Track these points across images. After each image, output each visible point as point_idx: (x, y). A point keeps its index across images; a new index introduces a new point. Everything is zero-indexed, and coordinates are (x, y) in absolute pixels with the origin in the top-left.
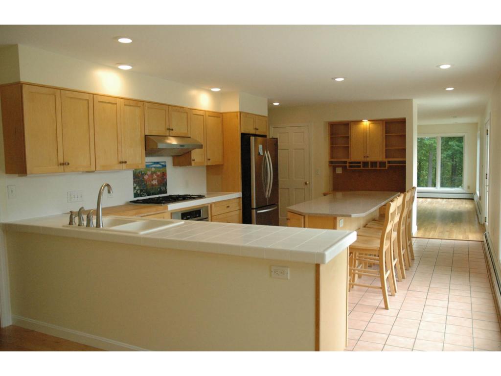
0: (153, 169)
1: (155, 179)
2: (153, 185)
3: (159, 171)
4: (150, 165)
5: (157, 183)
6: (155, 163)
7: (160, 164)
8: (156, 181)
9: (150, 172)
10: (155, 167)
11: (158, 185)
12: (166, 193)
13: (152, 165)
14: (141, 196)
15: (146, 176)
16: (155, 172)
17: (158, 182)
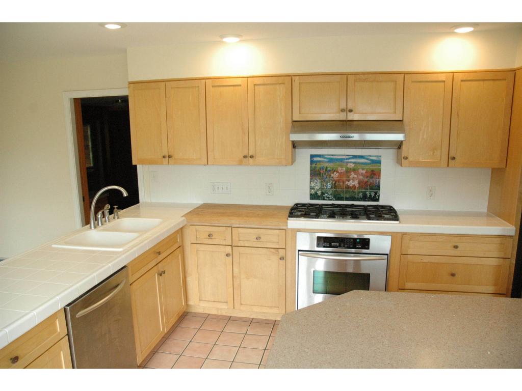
0: (351, 166)
1: (354, 179)
2: (348, 187)
3: (363, 169)
4: (344, 159)
5: (357, 185)
6: (355, 157)
7: (367, 159)
8: (356, 182)
9: (344, 169)
10: (354, 163)
11: (359, 188)
12: (378, 200)
13: (349, 159)
14: (324, 199)
15: (335, 173)
16: (354, 170)
17: (359, 183)
